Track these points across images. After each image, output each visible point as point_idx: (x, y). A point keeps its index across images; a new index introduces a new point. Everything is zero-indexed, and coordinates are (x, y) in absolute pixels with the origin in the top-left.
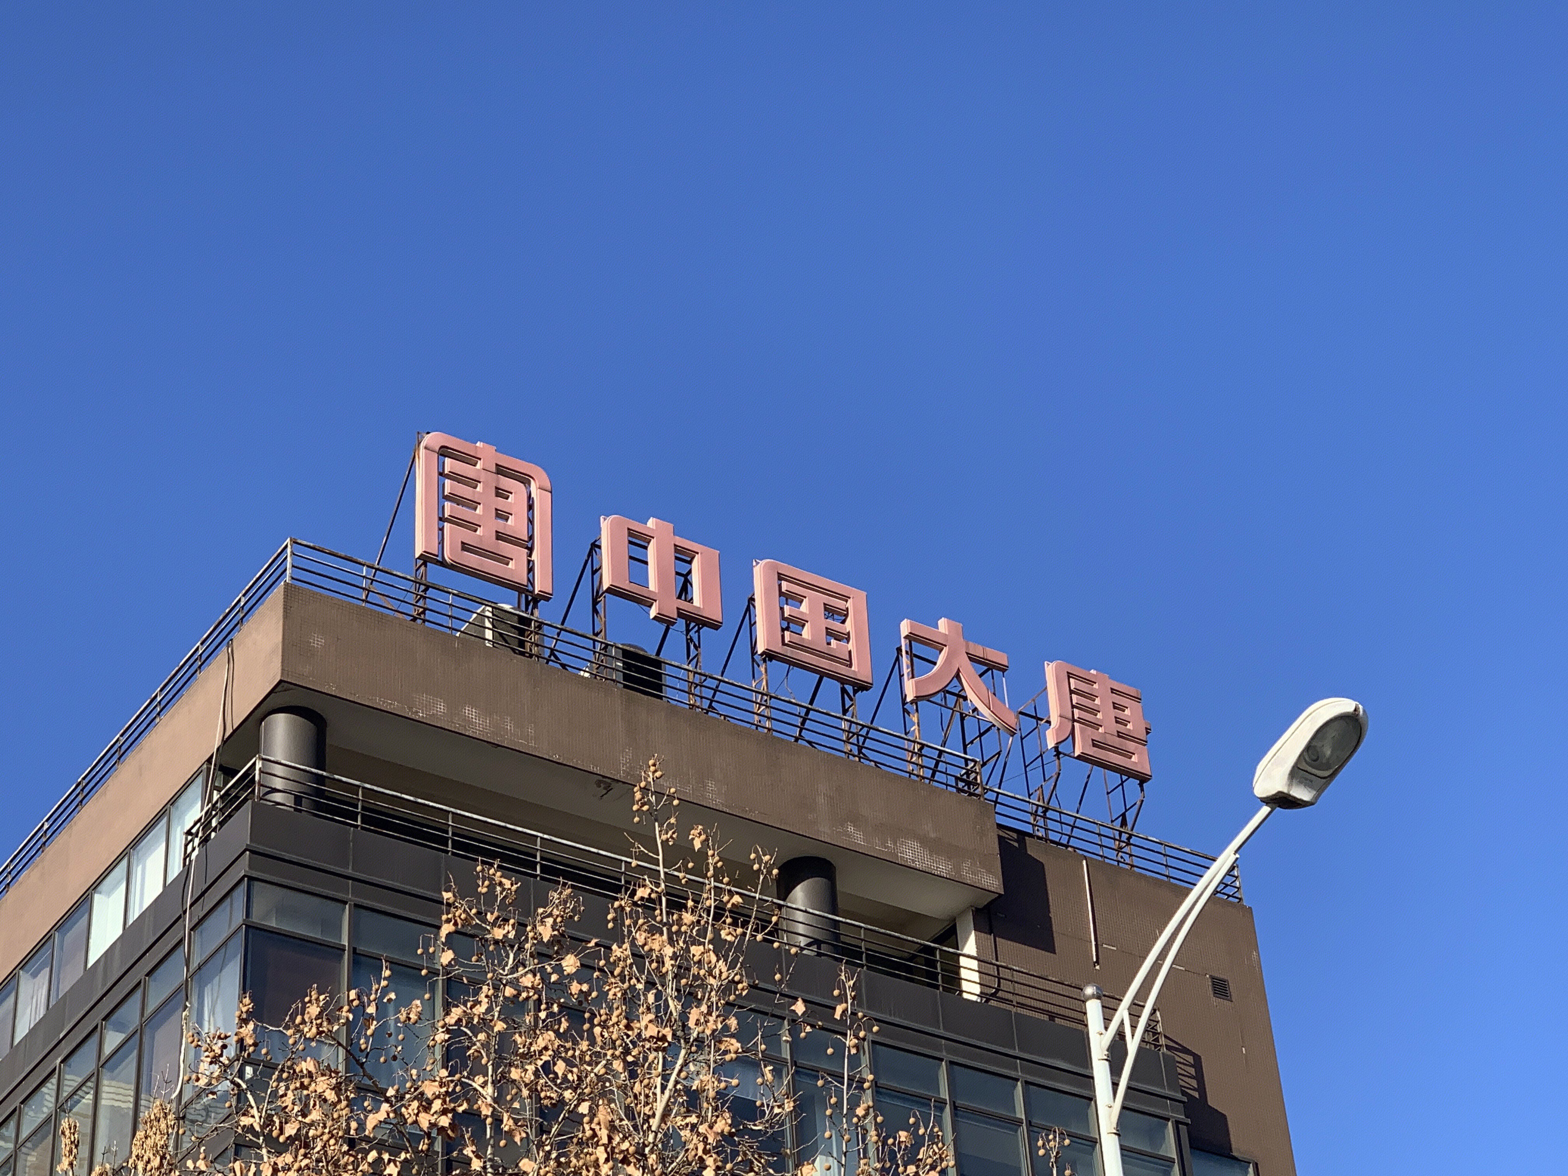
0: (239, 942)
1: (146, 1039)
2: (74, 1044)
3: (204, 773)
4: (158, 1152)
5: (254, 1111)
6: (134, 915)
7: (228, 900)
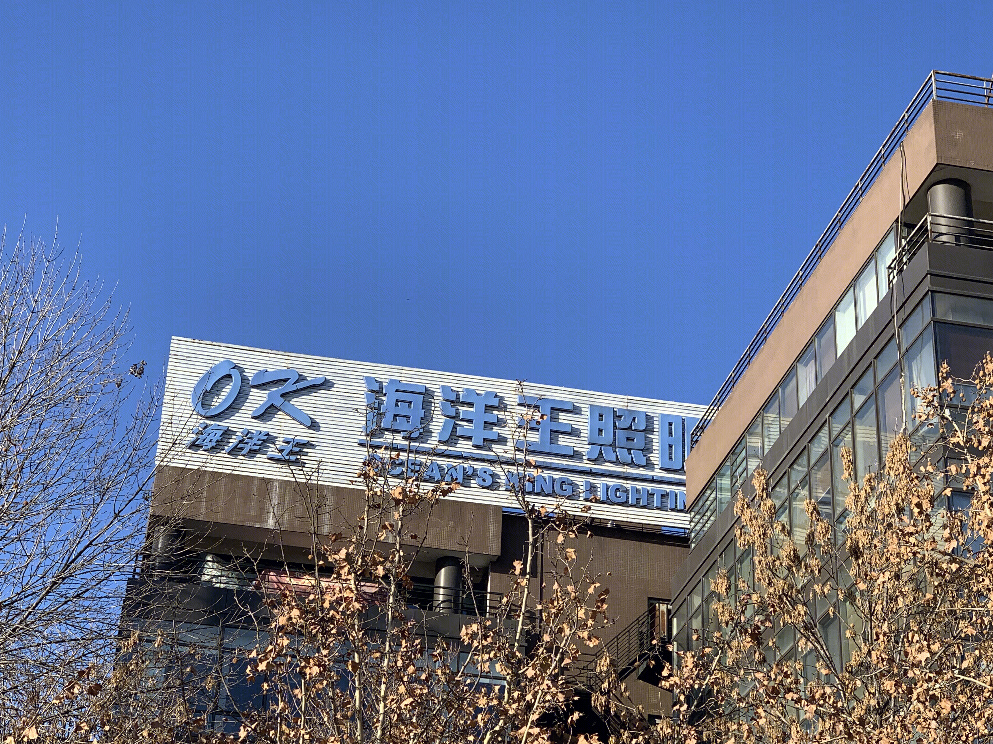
0: (930, 332)
1: (879, 397)
2: (836, 405)
3: (895, 228)
4: (902, 463)
5: (959, 434)
6: (862, 322)
7: (920, 308)
